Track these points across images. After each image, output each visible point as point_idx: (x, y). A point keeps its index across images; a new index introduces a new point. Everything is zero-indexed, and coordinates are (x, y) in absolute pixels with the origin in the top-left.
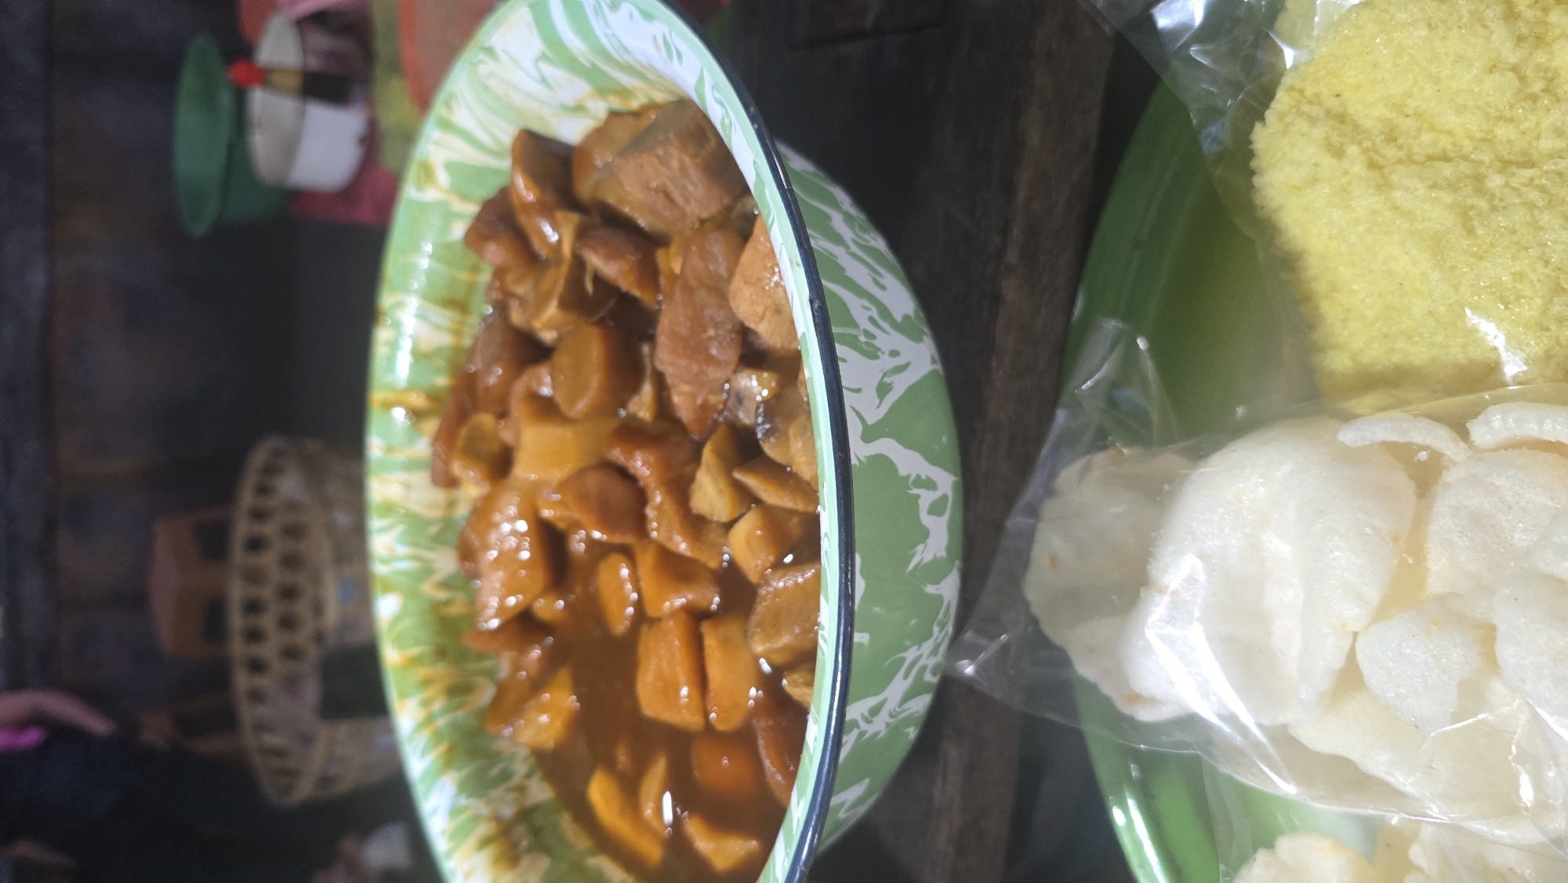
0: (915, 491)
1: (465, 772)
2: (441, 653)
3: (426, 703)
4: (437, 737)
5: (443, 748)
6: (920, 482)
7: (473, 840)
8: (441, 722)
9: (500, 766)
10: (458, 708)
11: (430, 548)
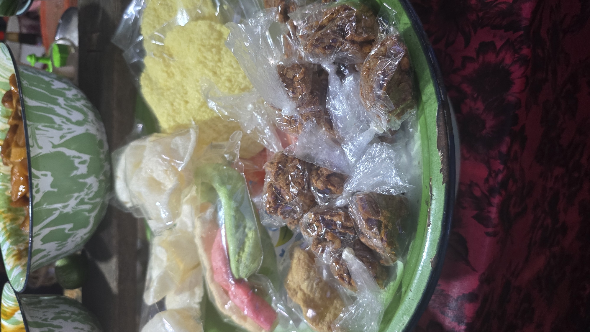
0: (73, 159)
1: (13, 240)
2: (10, 210)
3: (4, 223)
4: (7, 231)
5: (8, 234)
6: (74, 157)
7: (11, 255)
8: (8, 228)
9: (23, 238)
10: (13, 224)
11: (7, 183)
